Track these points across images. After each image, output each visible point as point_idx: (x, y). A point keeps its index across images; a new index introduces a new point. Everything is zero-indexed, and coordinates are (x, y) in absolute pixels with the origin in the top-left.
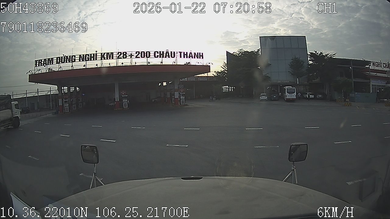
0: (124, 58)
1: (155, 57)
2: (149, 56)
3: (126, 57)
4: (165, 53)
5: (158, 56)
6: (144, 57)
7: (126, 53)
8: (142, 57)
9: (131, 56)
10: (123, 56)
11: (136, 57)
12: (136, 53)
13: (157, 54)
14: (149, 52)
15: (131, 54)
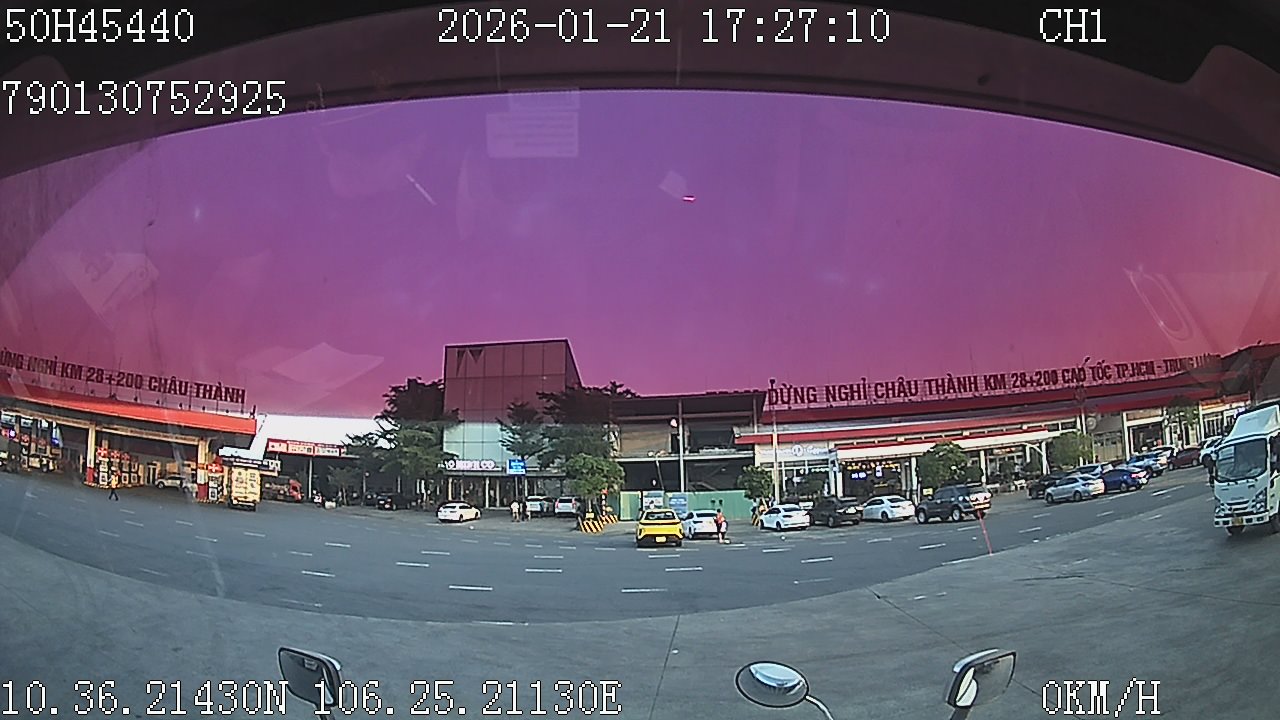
0: (98, 382)
1: (151, 389)
2: (141, 384)
3: (102, 378)
4: (169, 382)
5: (155, 387)
6: (131, 386)
7: (102, 371)
8: (128, 386)
9: (110, 378)
10: (97, 377)
11: (118, 384)
12: (119, 376)
13: (153, 384)
14: (141, 376)
15: (111, 376)
